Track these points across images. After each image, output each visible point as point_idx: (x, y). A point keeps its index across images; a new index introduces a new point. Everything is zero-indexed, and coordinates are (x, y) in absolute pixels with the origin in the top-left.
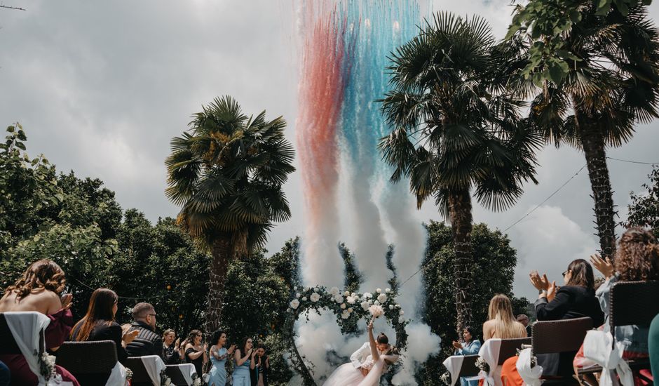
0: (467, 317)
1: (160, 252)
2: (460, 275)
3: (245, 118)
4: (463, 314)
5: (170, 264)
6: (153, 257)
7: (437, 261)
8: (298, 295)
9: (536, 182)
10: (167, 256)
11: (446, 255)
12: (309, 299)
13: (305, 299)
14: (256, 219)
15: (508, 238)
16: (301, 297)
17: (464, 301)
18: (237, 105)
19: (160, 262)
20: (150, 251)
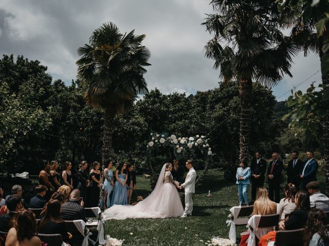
0: (246, 152)
1: (75, 109)
2: (243, 128)
3: (122, 35)
4: (243, 150)
5: (81, 115)
6: (72, 112)
7: (231, 105)
8: (153, 138)
9: (291, 76)
10: (79, 111)
11: (236, 102)
12: (159, 141)
13: (156, 141)
14: (129, 98)
15: (271, 90)
16: (155, 140)
17: (244, 143)
18: (116, 28)
19: (76, 115)
20: (69, 107)
